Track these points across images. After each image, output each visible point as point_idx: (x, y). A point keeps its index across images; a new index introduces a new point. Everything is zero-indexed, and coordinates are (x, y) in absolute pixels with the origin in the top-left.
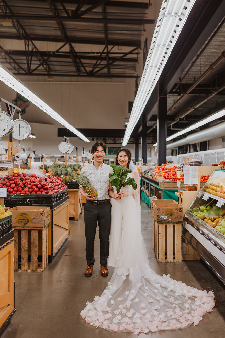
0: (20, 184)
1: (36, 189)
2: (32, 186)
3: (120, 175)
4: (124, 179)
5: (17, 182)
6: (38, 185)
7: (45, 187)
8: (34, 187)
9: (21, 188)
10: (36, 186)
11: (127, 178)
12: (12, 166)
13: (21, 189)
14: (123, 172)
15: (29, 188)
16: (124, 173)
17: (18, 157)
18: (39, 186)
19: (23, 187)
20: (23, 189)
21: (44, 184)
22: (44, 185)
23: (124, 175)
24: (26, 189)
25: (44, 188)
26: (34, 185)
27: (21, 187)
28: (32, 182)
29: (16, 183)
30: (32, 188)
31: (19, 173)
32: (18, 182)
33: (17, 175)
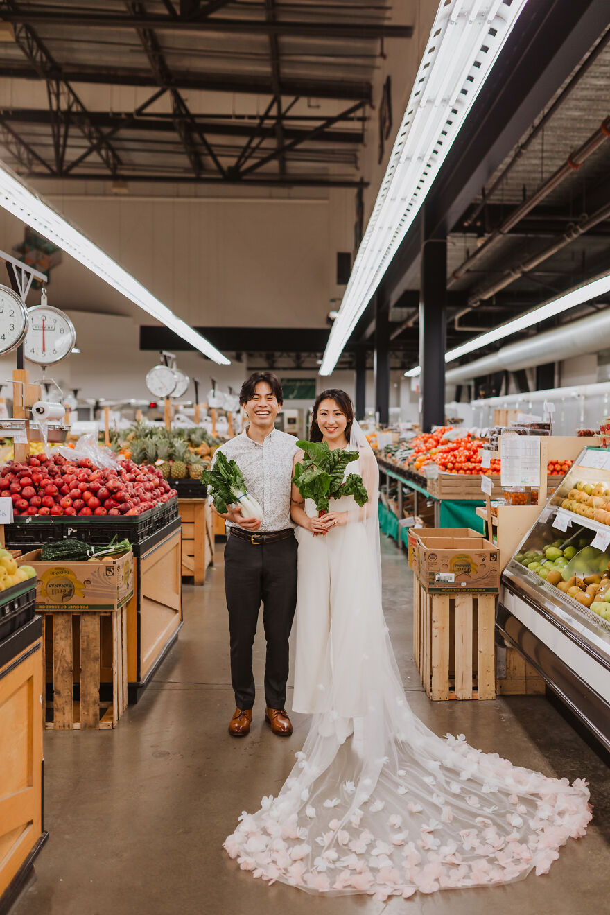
0: (49, 488)
1: (93, 500)
2: (83, 491)
3: (328, 466)
4: (340, 478)
5: (39, 480)
6: (99, 488)
7: (119, 494)
8: (87, 494)
9: (51, 498)
10: (94, 492)
11: (346, 473)
12: (25, 437)
13: (49, 501)
14: (336, 458)
15: (74, 498)
16: (338, 462)
17: (41, 411)
18: (100, 491)
19: (56, 494)
20: (57, 501)
21: (115, 488)
22: (115, 491)
23: (337, 467)
24: (66, 501)
25: (116, 496)
26: (89, 489)
27: (50, 494)
28: (81, 481)
29: (37, 484)
30: (81, 497)
31: (44, 457)
32: (43, 482)
33: (38, 461)
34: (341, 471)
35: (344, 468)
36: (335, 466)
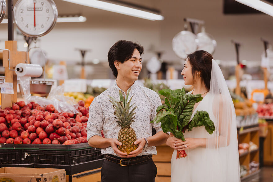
0: (15, 125)
1: (42, 133)
2: (36, 128)
3: (180, 107)
4: (188, 116)
5: (10, 120)
6: (47, 125)
7: (60, 130)
8: (39, 129)
9: (16, 132)
10: (44, 127)
11: (195, 111)
12: (11, 89)
13: (14, 133)
14: (185, 101)
15: (30, 132)
16: (187, 104)
17: (21, 70)
18: (48, 127)
19: (20, 129)
20: (19, 133)
21: (58, 125)
22: (58, 127)
23: (186, 107)
24: (25, 134)
25: (58, 131)
26: (41, 126)
27: (15, 129)
28: (37, 120)
29: (9, 122)
30: (35, 131)
31: (23, 103)
32: (13, 121)
33: (18, 107)
34: (191, 110)
35: (192, 107)
36: (185, 107)
